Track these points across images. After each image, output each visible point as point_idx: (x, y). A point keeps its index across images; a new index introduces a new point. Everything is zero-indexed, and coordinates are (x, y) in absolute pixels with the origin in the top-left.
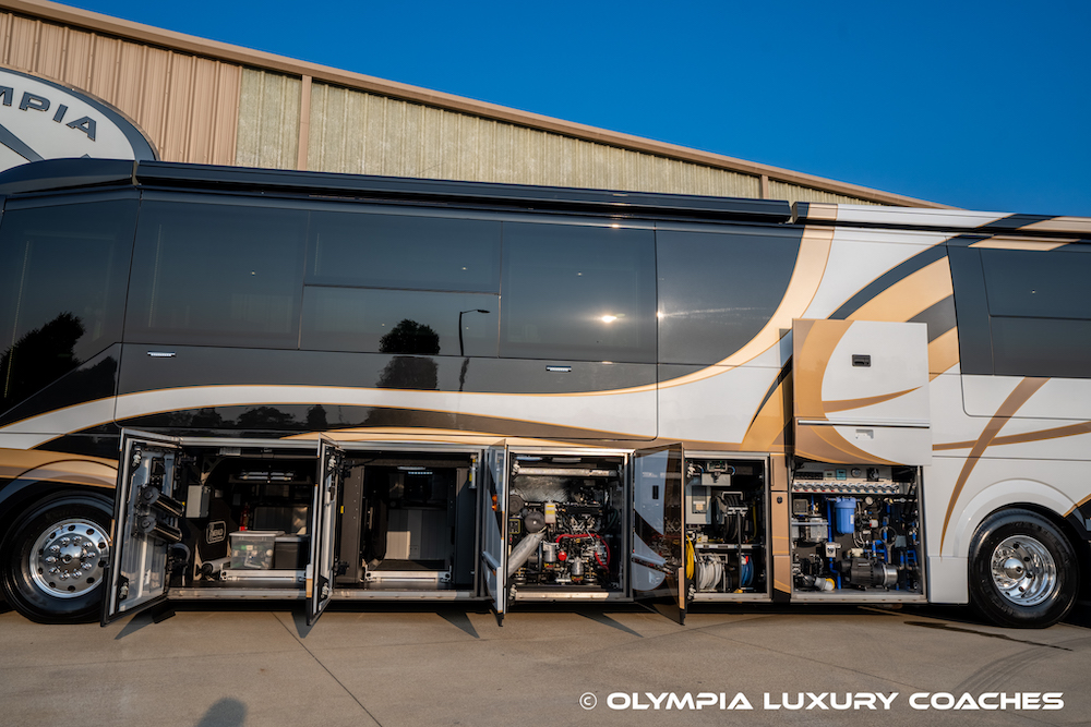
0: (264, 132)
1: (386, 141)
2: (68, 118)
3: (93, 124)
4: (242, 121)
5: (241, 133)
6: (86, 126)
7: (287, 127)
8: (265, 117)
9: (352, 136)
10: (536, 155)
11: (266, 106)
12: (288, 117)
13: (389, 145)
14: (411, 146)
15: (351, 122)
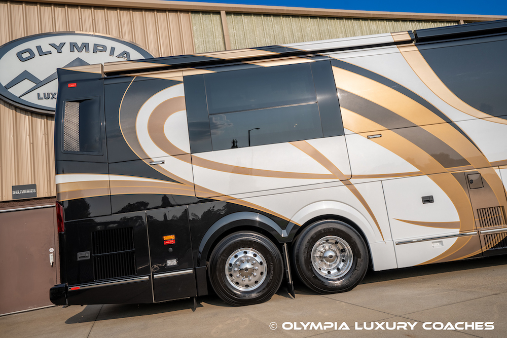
0: (207, 44)
1: (267, 38)
2: (117, 53)
3: (128, 54)
4: (196, 40)
5: (196, 47)
6: (125, 55)
7: (218, 39)
8: (206, 37)
9: (250, 38)
10: (342, 32)
11: (205, 31)
12: (217, 35)
13: (269, 40)
14: (279, 38)
15: (248, 31)
